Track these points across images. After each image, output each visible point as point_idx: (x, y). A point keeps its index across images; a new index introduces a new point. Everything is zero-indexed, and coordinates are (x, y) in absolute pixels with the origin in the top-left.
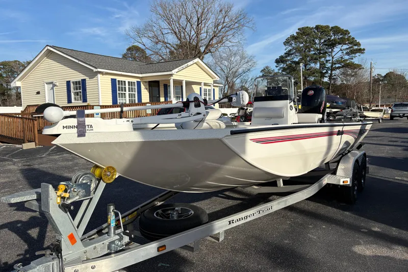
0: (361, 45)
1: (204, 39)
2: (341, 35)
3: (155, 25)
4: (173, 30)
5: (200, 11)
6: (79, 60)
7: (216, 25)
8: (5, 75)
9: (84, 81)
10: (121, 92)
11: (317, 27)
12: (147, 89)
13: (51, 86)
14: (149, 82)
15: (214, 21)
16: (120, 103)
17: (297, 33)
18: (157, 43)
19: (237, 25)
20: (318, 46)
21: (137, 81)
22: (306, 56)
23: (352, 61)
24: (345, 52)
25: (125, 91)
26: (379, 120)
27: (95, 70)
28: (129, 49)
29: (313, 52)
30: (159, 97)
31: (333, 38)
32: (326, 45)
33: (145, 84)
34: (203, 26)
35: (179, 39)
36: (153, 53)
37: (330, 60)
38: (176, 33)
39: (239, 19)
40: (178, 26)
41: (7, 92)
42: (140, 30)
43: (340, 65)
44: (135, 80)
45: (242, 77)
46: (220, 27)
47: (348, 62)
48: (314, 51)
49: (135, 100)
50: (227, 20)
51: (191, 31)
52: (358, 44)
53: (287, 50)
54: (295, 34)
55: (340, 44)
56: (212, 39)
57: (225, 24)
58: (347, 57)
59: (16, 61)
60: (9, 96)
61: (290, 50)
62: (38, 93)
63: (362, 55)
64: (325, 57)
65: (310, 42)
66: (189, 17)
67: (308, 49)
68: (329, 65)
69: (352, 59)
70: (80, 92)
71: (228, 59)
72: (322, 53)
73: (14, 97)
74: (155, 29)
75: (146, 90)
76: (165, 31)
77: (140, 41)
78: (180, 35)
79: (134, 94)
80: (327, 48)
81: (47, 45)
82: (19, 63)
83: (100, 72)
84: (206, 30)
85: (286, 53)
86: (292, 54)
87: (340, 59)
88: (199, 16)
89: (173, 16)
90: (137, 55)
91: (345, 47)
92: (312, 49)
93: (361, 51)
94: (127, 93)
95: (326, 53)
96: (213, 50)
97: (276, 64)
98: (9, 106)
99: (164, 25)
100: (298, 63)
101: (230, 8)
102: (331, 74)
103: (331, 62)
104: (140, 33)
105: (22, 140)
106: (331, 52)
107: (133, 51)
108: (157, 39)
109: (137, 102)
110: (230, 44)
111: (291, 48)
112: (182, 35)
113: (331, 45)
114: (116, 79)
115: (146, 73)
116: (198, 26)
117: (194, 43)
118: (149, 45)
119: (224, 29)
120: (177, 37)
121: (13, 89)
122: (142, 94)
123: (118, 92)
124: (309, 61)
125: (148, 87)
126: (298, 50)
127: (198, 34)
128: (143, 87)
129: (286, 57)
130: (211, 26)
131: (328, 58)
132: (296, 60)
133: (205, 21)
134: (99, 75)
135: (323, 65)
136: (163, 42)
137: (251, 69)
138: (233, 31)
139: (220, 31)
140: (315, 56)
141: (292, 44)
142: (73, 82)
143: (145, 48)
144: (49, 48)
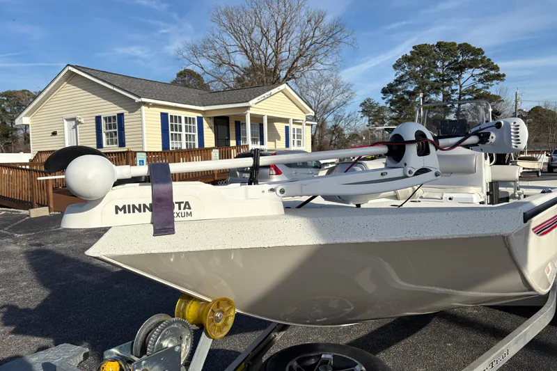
0: (500, 69)
1: (285, 60)
2: (472, 55)
3: (217, 40)
4: (242, 47)
5: (280, 21)
6: (115, 86)
7: (303, 40)
8: (9, 110)
9: (121, 116)
10: (174, 132)
11: (439, 45)
12: (211, 128)
13: (74, 123)
14: (215, 118)
15: (299, 34)
16: (173, 148)
17: (411, 52)
18: (220, 65)
19: (331, 40)
20: (440, 71)
21: (198, 117)
22: (425, 84)
23: (488, 90)
24: (477, 79)
25: (181, 131)
26: (537, 172)
27: (137, 100)
28: (180, 74)
29: (434, 79)
30: (229, 140)
31: (460, 60)
32: (451, 69)
33: (209, 121)
34: (284, 41)
35: (251, 61)
36: (214, 79)
37: (457, 90)
38: (246, 51)
39: (335, 32)
40: (249, 41)
41: (11, 133)
42: (196, 47)
43: (471, 97)
44: (194, 115)
45: (335, 112)
46: (308, 44)
47: (482, 92)
48: (435, 77)
49: (194, 144)
50: (317, 33)
51: (267, 49)
52: (496, 68)
53: (398, 76)
54: (409, 54)
55: (471, 67)
56: (296, 60)
57: (314, 39)
58: (480, 86)
59: (24, 91)
60: (15, 138)
61: (403, 76)
62: (54, 134)
63: (501, 83)
64: (450, 86)
65: (430, 66)
66: (265, 29)
67: (426, 75)
68: (455, 96)
69: (488, 88)
70: (115, 132)
71: (316, 88)
72: (445, 80)
73: (21, 140)
74: (217, 46)
75: (210, 130)
76: (231, 49)
77: (197, 62)
78: (252, 55)
79: (194, 136)
80: (452, 73)
81: (68, 65)
82: (29, 94)
83: (145, 104)
84: (288, 47)
85: (396, 80)
86: (405, 81)
87: (471, 88)
88: (279, 27)
89: (243, 28)
90: (191, 82)
91: (478, 71)
92: (432, 75)
93: (499, 77)
94: (184, 133)
95: (452, 79)
96: (297, 75)
97: (382, 95)
98: (14, 152)
99: (230, 40)
100: (412, 94)
101: (322, 17)
102: (459, 109)
103: (458, 92)
104: (195, 51)
105: (30, 202)
106: (459, 79)
107: (185, 76)
108: (221, 59)
109: (197, 147)
110: (322, 67)
111: (402, 73)
112: (255, 54)
113: (457, 69)
114: (167, 114)
115: (211, 105)
116: (277, 41)
117: (272, 66)
118: (210, 68)
119: (313, 46)
120: (249, 57)
121: (19, 129)
122: (205, 135)
123: (170, 132)
124: (428, 91)
125: (213, 125)
126: (413, 76)
127: (276, 53)
128: (205, 124)
129: (397, 85)
130: (295, 41)
131: (454, 87)
132: (411, 89)
133: (286, 35)
134: (144, 108)
135: (447, 97)
136: (229, 64)
137: (348, 102)
138: (326, 48)
139: (308, 48)
140: (436, 84)
141: (405, 67)
142: (105, 118)
143: (203, 72)
144: (70, 68)
